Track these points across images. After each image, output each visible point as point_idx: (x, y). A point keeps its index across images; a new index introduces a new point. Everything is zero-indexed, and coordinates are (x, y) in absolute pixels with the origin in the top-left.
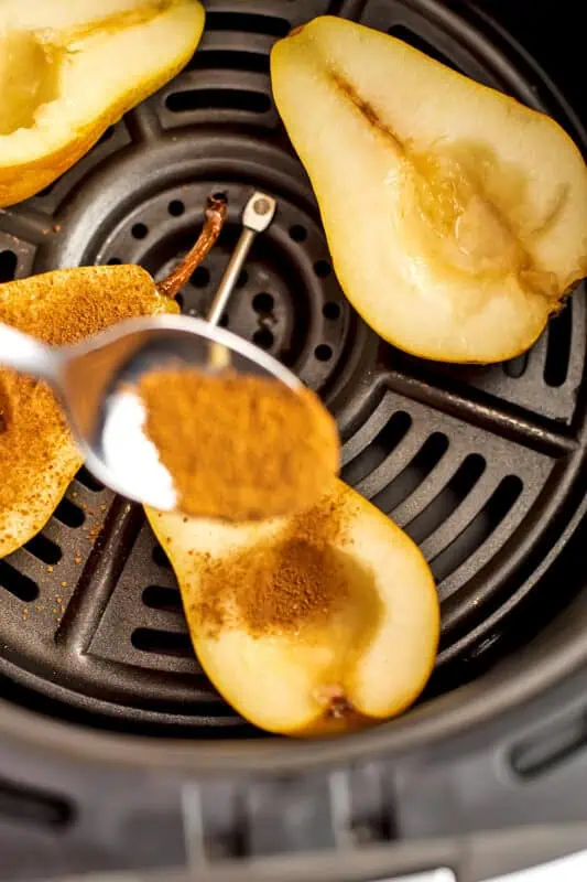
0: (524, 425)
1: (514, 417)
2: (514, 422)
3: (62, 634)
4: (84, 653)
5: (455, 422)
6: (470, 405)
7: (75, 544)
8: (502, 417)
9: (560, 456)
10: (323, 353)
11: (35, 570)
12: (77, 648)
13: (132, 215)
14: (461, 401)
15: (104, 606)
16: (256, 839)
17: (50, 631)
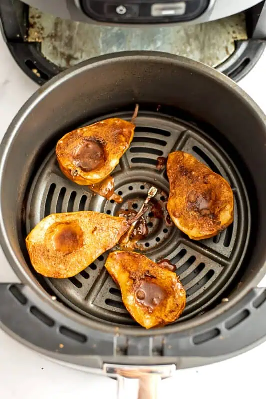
0: (216, 257)
1: (214, 254)
2: (214, 255)
3: (87, 298)
4: (92, 303)
5: (198, 253)
6: (202, 249)
7: (93, 274)
8: (210, 254)
9: (225, 266)
10: (165, 231)
11: (82, 280)
12: (90, 302)
13: (119, 188)
14: (200, 248)
15: (99, 292)
16: (129, 351)
17: (84, 297)
